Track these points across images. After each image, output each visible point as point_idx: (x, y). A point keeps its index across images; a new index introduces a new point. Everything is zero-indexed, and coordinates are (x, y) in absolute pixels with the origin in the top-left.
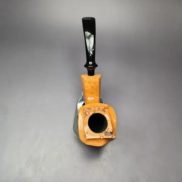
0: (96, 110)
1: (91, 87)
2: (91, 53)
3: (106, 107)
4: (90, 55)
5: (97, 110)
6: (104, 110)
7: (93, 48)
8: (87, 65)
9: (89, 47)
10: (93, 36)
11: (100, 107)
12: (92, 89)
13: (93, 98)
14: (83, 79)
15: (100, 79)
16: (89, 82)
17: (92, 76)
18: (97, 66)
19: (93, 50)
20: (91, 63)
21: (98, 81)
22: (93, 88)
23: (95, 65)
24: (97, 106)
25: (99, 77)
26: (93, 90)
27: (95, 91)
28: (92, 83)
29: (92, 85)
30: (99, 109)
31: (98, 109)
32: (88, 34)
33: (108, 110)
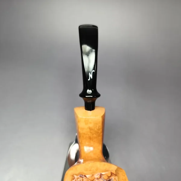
0: (95, 178)
1: (88, 130)
2: (91, 76)
3: (114, 172)
4: (89, 80)
5: (97, 179)
6: (111, 178)
7: (94, 69)
8: (83, 95)
9: (88, 67)
10: (94, 50)
11: (103, 173)
12: (91, 133)
13: (91, 149)
14: (77, 116)
15: (104, 117)
16: (87, 122)
17: (90, 110)
18: (98, 95)
19: (94, 71)
20: (89, 91)
21: (100, 119)
22: (92, 131)
23: (96, 95)
24: (97, 170)
25: (102, 114)
26: (93, 134)
27: (95, 135)
28: (91, 123)
29: (91, 125)
30: (100, 177)
31: (98, 176)
32: (87, 48)
33: (117, 178)
